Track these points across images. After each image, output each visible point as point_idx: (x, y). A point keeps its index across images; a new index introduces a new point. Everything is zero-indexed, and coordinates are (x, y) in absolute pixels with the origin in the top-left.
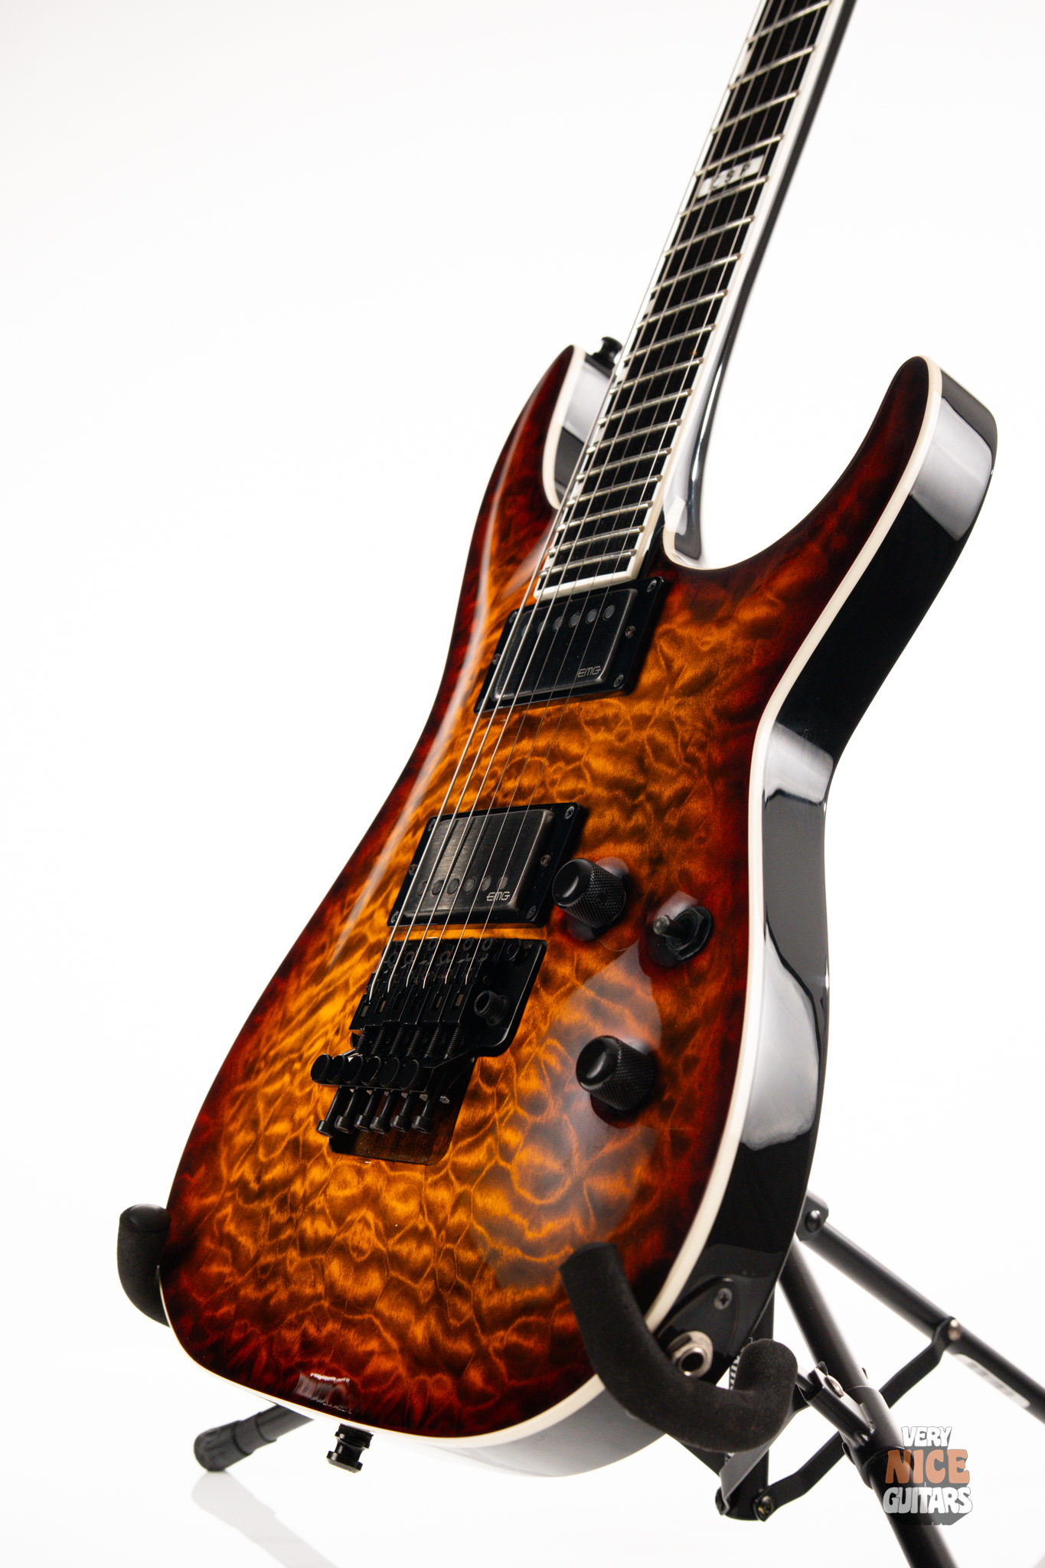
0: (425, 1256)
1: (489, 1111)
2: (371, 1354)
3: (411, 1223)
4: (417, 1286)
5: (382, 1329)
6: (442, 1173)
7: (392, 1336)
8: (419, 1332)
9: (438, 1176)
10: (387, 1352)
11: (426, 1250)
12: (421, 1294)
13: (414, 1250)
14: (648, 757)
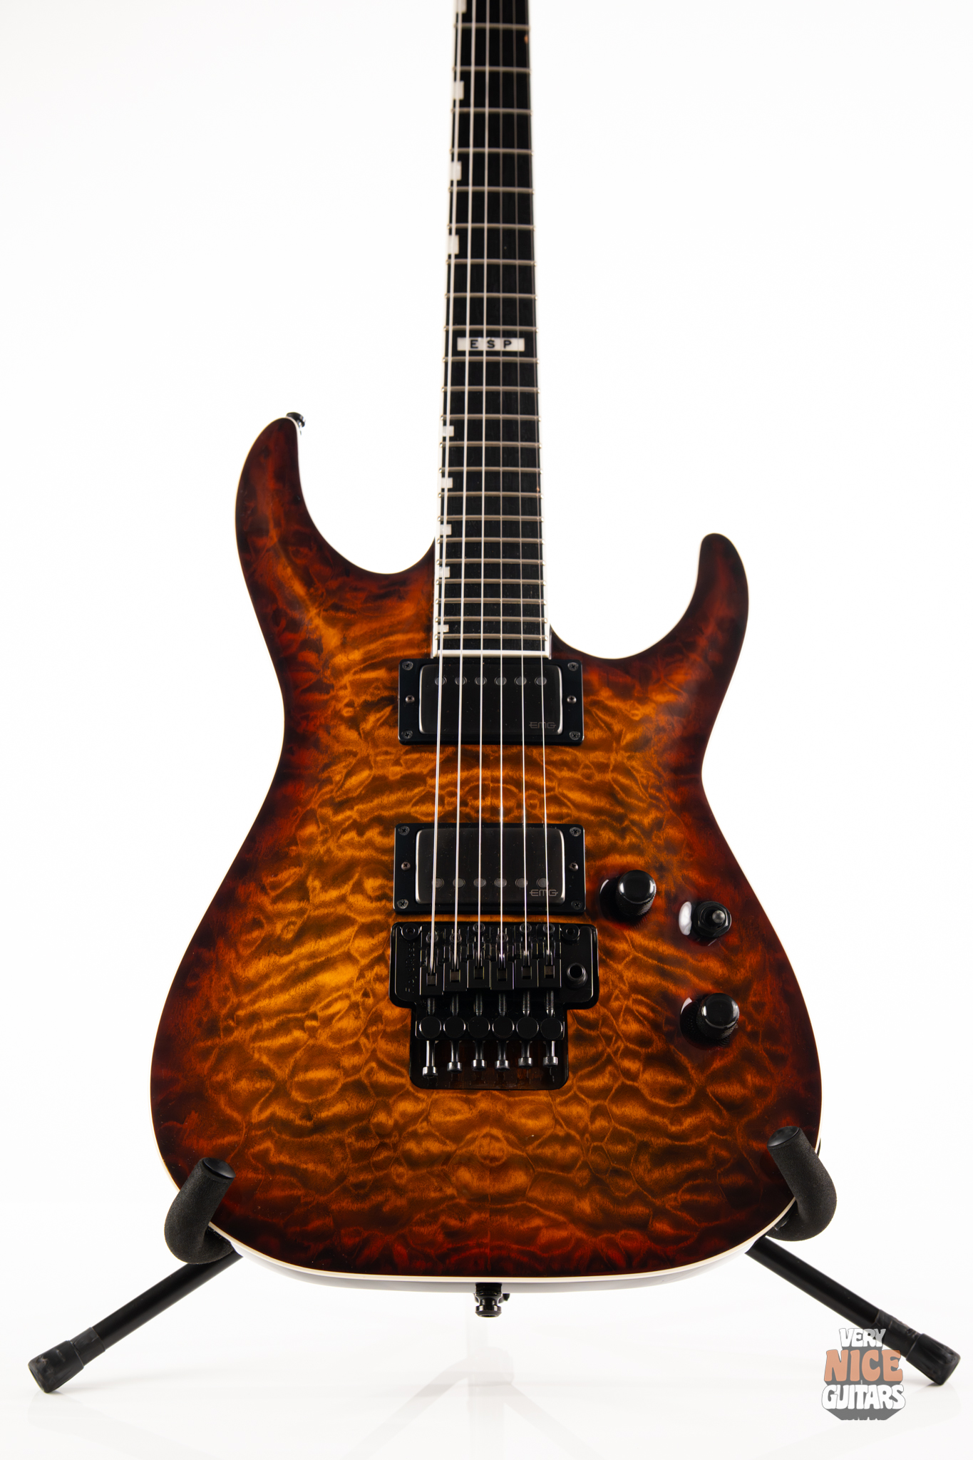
0: (573, 1154)
1: (600, 1048)
2: (538, 1229)
3: (549, 1133)
4: (571, 1175)
5: (540, 1209)
6: (570, 1094)
7: (556, 1213)
8: (585, 1206)
9: (567, 1096)
10: (555, 1224)
11: (572, 1150)
12: (577, 1180)
13: (559, 1151)
14: (619, 793)
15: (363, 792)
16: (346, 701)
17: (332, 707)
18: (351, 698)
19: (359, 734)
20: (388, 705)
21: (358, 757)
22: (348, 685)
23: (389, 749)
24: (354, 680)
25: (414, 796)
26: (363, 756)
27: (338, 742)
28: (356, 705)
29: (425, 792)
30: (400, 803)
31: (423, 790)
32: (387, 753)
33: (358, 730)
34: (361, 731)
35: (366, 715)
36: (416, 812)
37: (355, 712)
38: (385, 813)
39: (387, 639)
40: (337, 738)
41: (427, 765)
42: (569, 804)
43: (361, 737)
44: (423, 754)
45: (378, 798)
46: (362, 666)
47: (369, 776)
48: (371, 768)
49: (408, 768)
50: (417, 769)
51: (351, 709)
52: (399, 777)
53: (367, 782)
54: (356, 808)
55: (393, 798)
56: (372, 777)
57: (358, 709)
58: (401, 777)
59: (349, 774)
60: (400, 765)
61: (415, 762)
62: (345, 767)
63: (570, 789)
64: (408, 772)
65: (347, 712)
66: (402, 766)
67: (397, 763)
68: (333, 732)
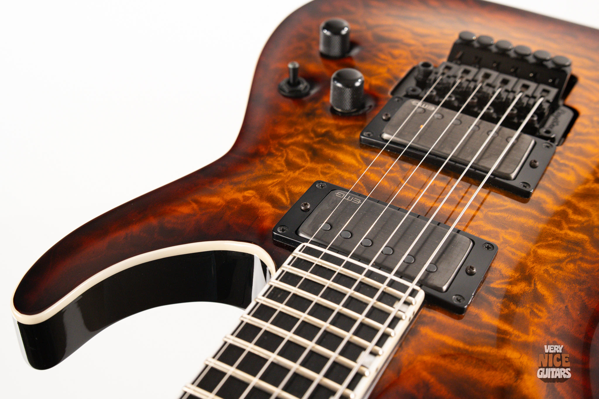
15: (550, 239)
16: (536, 320)
17: (555, 326)
18: (532, 319)
19: (535, 284)
20: (494, 288)
21: (545, 268)
22: (531, 333)
23: (510, 255)
24: (522, 332)
25: (501, 211)
26: (539, 266)
27: (560, 294)
28: (529, 311)
29: (489, 209)
30: (517, 213)
31: (490, 211)
32: (513, 254)
33: (535, 290)
34: (533, 285)
35: (521, 294)
36: (505, 201)
37: (532, 305)
38: (535, 213)
39: (467, 347)
40: (560, 298)
41: (476, 226)
42: (359, 158)
43: (534, 281)
44: (477, 235)
45: (538, 227)
46: (508, 337)
47: (539, 247)
48: (535, 252)
49: (497, 232)
50: (489, 227)
51: (535, 310)
52: (510, 230)
53: (544, 243)
54: (563, 232)
55: (522, 220)
56: (537, 245)
57: (528, 306)
58: (507, 229)
59: (560, 261)
60: (504, 239)
61: (487, 233)
62: (561, 269)
63: (350, 165)
64: (499, 230)
65: (540, 311)
66: (503, 237)
67: (506, 242)
68: (562, 306)
